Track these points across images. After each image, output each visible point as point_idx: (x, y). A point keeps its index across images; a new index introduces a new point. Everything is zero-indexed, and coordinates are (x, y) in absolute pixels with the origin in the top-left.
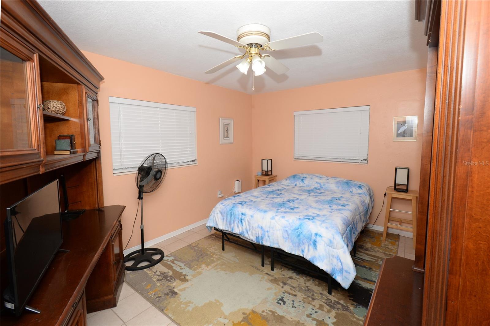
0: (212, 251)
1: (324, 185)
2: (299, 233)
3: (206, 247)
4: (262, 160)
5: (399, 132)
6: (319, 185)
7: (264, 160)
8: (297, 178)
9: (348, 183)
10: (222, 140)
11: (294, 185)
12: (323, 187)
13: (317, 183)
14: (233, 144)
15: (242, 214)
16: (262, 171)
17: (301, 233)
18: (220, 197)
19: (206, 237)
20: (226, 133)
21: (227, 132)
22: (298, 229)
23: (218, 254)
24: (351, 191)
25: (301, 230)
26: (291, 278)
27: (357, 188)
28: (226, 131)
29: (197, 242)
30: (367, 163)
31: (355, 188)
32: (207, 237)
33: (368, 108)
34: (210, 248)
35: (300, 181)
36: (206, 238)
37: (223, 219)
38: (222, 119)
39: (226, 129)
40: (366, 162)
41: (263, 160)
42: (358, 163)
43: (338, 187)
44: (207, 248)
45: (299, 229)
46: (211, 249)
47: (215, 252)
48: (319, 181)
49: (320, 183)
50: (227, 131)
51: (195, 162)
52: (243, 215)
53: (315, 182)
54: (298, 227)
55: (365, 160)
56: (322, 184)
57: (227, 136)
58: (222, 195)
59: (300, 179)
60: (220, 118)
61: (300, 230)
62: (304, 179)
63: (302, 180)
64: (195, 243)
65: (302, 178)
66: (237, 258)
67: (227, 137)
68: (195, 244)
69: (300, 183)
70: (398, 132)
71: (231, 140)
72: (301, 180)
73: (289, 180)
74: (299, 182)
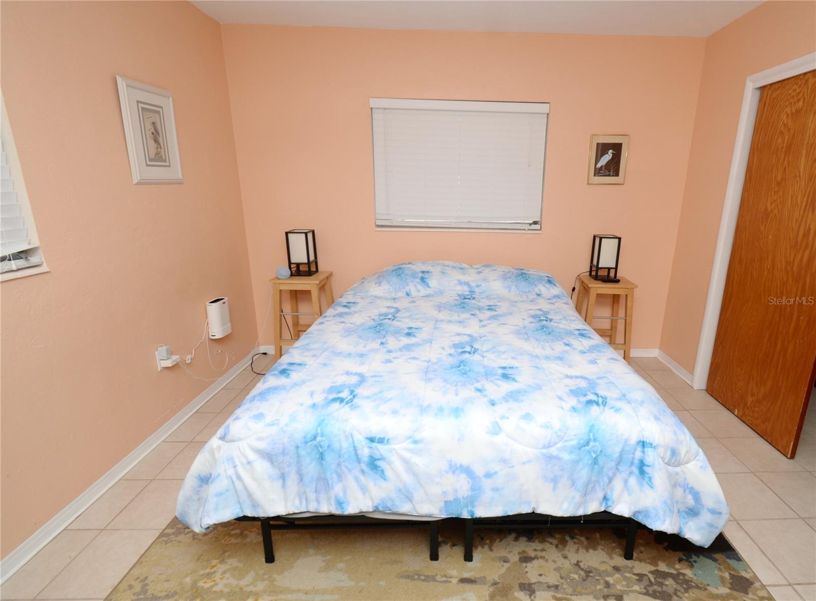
0: (226, 590)
1: (478, 286)
2: (594, 456)
3: (188, 580)
4: (287, 233)
5: (599, 165)
6: (466, 288)
7: (290, 232)
8: (406, 275)
9: (522, 275)
10: (138, 168)
11: (405, 293)
12: (476, 290)
13: (460, 283)
14: (181, 183)
15: (372, 440)
16: (290, 263)
17: (601, 451)
18: (170, 365)
19: (162, 535)
20: (152, 143)
21: (156, 141)
22: (587, 444)
23: (260, 586)
24: (538, 292)
25: (597, 444)
26: (525, 559)
27: (547, 285)
28: (149, 133)
29: (136, 572)
30: (541, 229)
31: (544, 285)
32: (169, 531)
33: (545, 108)
34: (208, 575)
35: (418, 283)
36: (168, 535)
37: (283, 477)
38: (127, 86)
39: (149, 126)
40: (537, 227)
41: (290, 235)
42: (525, 230)
43: (509, 287)
44: (195, 583)
45: (591, 444)
46: (217, 576)
47: (242, 583)
48: (464, 278)
49: (467, 284)
50: (156, 135)
51: (34, 260)
52: (375, 445)
53: (456, 282)
54: (586, 437)
55: (535, 223)
56: (473, 284)
57: (157, 154)
58: (175, 358)
59: (417, 278)
60: (119, 79)
61: (594, 446)
62: (426, 276)
63: (422, 279)
64: (125, 585)
65: (420, 275)
66: (339, 570)
67: (158, 157)
68: (131, 587)
69: (419, 287)
70: (597, 166)
71: (175, 171)
72: (418, 280)
73: (389, 283)
74: (415, 286)
